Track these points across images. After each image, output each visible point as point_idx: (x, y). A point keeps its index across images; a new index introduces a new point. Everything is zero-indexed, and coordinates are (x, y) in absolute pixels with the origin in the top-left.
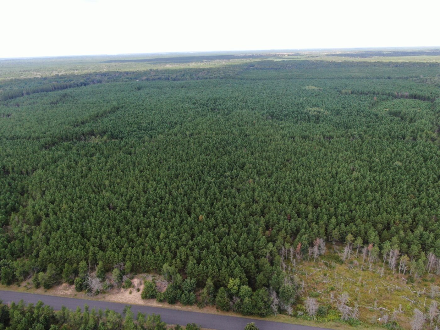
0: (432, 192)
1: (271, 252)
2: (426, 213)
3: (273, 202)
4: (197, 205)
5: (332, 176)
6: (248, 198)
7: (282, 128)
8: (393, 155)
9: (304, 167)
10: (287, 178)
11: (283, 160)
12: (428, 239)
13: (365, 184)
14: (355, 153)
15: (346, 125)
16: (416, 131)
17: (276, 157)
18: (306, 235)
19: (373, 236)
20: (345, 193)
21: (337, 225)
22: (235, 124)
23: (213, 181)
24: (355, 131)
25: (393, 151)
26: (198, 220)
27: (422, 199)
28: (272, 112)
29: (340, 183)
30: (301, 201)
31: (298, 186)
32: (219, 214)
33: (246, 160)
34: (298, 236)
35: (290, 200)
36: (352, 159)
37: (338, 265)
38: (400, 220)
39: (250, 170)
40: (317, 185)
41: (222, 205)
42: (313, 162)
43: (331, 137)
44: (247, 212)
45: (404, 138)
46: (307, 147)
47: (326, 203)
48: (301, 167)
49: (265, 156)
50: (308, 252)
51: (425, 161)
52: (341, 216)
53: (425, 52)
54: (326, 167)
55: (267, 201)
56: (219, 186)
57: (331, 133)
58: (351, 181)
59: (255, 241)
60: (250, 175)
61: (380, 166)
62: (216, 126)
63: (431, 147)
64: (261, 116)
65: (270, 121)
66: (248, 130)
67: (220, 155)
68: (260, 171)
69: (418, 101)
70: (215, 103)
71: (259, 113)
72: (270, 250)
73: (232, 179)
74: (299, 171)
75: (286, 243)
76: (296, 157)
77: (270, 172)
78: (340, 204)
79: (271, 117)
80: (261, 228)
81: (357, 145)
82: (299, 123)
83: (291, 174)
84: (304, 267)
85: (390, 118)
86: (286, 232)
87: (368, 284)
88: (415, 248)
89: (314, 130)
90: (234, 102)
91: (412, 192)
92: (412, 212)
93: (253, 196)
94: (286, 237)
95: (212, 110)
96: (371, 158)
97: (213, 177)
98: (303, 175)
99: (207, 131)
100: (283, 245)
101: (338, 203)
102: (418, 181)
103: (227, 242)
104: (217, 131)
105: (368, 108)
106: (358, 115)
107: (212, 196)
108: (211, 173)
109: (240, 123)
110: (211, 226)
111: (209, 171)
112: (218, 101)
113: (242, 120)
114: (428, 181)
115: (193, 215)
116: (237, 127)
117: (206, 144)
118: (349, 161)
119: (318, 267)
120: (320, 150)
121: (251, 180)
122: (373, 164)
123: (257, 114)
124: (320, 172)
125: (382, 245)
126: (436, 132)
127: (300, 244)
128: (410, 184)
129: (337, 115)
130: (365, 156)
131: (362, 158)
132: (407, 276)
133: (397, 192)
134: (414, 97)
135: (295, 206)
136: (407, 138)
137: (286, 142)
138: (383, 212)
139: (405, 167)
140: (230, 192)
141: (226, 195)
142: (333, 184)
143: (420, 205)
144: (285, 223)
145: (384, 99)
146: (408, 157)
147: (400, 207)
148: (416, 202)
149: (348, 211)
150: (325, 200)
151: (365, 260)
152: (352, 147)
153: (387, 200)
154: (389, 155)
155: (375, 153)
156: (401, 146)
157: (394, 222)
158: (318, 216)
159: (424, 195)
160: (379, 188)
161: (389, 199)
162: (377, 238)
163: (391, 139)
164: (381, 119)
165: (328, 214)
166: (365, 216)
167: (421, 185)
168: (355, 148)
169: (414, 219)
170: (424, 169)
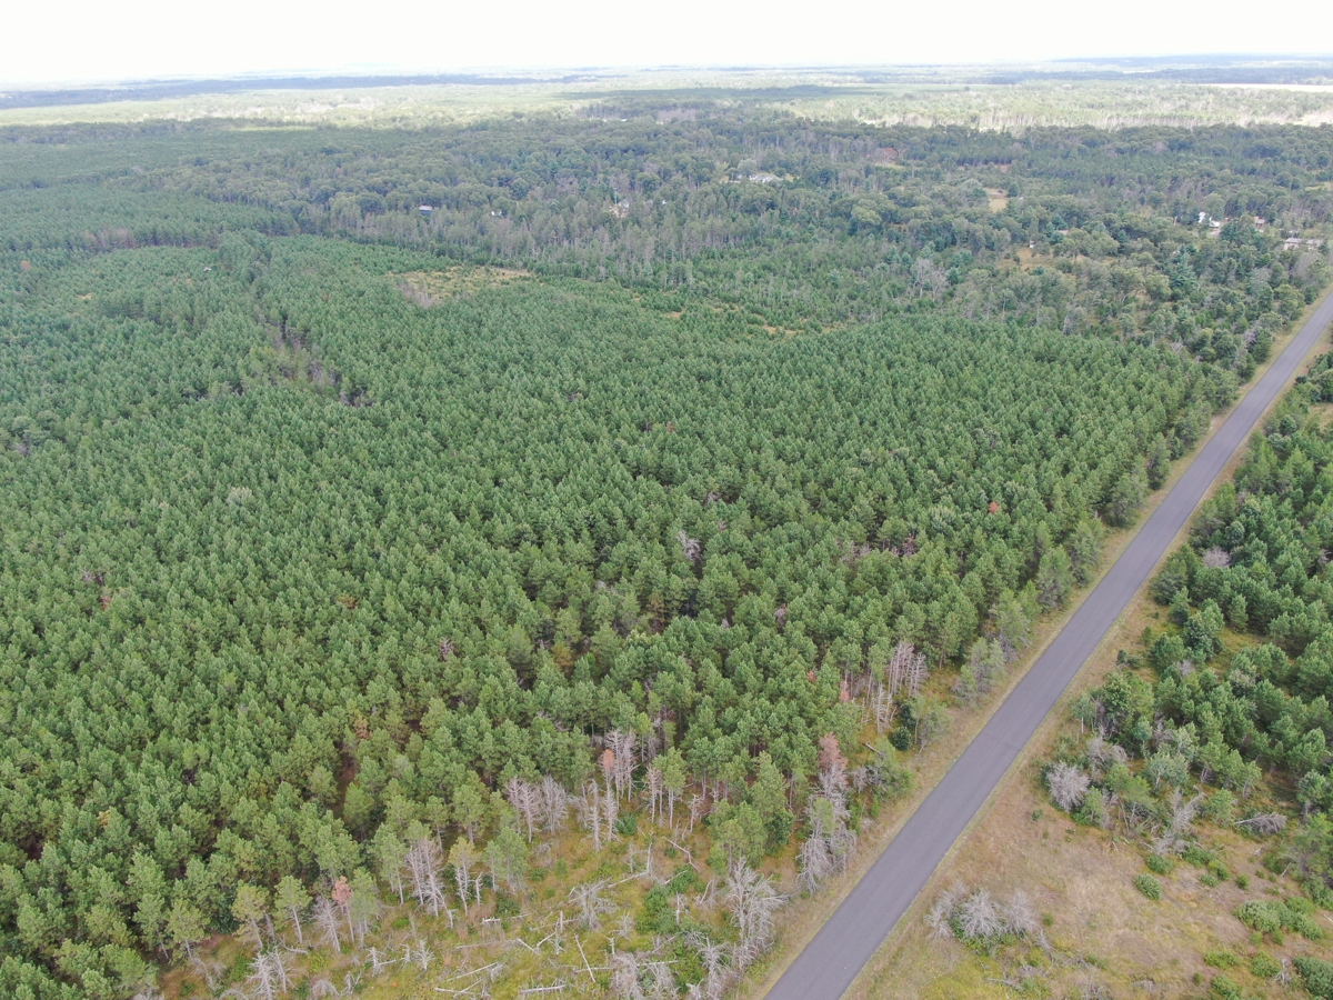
0: (391, 560)
5: (24, 648)
8: (206, 468)
12: (481, 736)
13: (177, 630)
14: (69, 508)
16: (227, 357)
19: (329, 842)
20: (121, 705)
21: (169, 878)
25: (198, 451)
27: (381, 595)
29: (75, 668)
36: (69, 537)
38: (367, 713)
45: (203, 392)
47: (69, 806)
51: (309, 453)
52: (162, 820)
58: (119, 638)
61: (188, 528)
63: (298, 402)
69: (170, 251)
78: (130, 774)
81: (56, 470)
85: (114, 327)
88: (468, 794)
91: (339, 584)
92: (382, 664)
96: (137, 504)
101: (120, 775)
102: (335, 538)
105: (18, 307)
118: (62, 551)
122: (161, 529)
125: (370, 850)
126: (283, 346)
128: (315, 556)
130: (111, 506)
131: (105, 518)
133: (298, 605)
134: (154, 239)
136: (213, 390)
139: (269, 495)
142: (49, 685)
143: (385, 620)
145: (60, 263)
146: (255, 459)
147: (338, 662)
148: (372, 617)
149: (179, 788)
150: (54, 783)
151: (343, 944)
152: (41, 486)
153: (285, 655)
154: (191, 473)
155: (142, 480)
156: (212, 427)
157: (352, 727)
158: (63, 888)
159: (376, 580)
160: (232, 619)
161: (287, 647)
162: (345, 838)
163: (165, 409)
164: (88, 338)
165: (107, 850)
166: (252, 770)
167: (348, 548)
168: (54, 482)
169: (399, 679)
170: (324, 484)
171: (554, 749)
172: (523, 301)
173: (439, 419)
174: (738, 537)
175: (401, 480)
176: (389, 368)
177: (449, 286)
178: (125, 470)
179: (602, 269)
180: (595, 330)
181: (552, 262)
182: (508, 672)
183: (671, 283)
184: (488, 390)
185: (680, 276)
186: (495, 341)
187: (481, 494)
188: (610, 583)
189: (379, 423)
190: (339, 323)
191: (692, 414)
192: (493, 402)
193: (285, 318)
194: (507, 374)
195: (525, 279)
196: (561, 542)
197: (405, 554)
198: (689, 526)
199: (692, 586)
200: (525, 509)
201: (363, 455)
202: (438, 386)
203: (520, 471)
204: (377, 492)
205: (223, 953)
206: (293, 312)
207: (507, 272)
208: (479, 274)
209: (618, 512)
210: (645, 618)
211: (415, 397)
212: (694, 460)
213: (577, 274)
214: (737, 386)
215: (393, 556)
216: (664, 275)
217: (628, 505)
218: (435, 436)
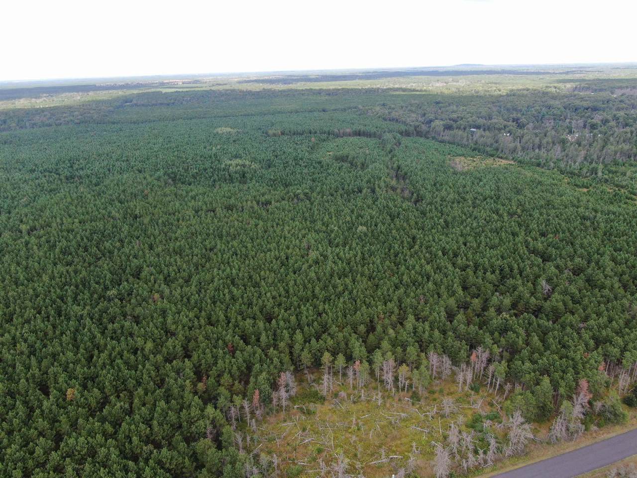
0: (411, 263)
1: (213, 422)
2: (412, 294)
3: (200, 327)
4: (60, 370)
5: (281, 263)
6: (156, 331)
7: (194, 198)
8: (354, 218)
9: (239, 256)
10: (216, 279)
11: (204, 250)
12: (424, 332)
13: (329, 268)
14: (306, 223)
15: (284, 182)
16: (372, 180)
17: (191, 248)
18: (264, 374)
19: (358, 348)
20: (305, 287)
21: (305, 342)
22: (113, 201)
23: (85, 312)
24: (298, 189)
25: (352, 212)
26: (64, 400)
27: (403, 274)
28: (172, 173)
29: (295, 273)
30: (245, 314)
31: (235, 290)
32: (107, 377)
33: (142, 260)
34: (252, 379)
35: (226, 317)
36: (303, 232)
37: (318, 405)
38: (384, 313)
39: (152, 277)
40: (263, 283)
41: (110, 355)
42: (249, 245)
43: (268, 203)
44: (159, 358)
45: (361, 192)
46: (236, 223)
47: (283, 311)
48: (234, 257)
49: (174, 248)
50: (271, 401)
51: (392, 220)
52: (308, 325)
53: (357, 76)
54: (270, 250)
55: (190, 329)
56: (100, 320)
57: (266, 197)
58: (310, 266)
59: (181, 410)
60: (153, 286)
61: (341, 236)
62: (79, 208)
63: (394, 200)
64: (155, 182)
65: (172, 188)
66: (138, 207)
67: (92, 260)
68: (169, 276)
69: (364, 139)
70: (72, 167)
71: (151, 176)
72: (211, 419)
73: (121, 300)
74: (232, 264)
75: (235, 396)
76: (223, 241)
77: (185, 274)
78: (302, 307)
79: (173, 180)
80: (188, 381)
81: (305, 209)
82: (218, 187)
83: (220, 272)
84: (270, 427)
85: (336, 165)
86: (232, 376)
87: (366, 423)
88: (412, 350)
89: (242, 195)
90: (105, 163)
91: (388, 267)
92: (395, 298)
93: (164, 323)
94: (233, 385)
95: (67, 179)
96: (327, 226)
97: (85, 305)
98: (239, 270)
99: (61, 219)
100: (232, 401)
101: (299, 307)
102: (392, 251)
103: (130, 430)
104: (82, 217)
105: (307, 154)
106: (296, 164)
107: (89, 344)
108: (79, 297)
109: (122, 197)
110: (94, 405)
111: (76, 295)
112: (78, 163)
113: (124, 191)
114: (403, 247)
115: (54, 392)
116: (119, 205)
117: (64, 243)
118: (300, 236)
119: (291, 419)
120: (256, 225)
121: (157, 296)
122: (333, 235)
123: (150, 180)
124: (264, 260)
125: (371, 357)
126: (394, 179)
127: (257, 392)
128: (383, 256)
129: (269, 167)
130: (319, 225)
131: (316, 228)
132: (410, 394)
133: (371, 271)
134: (358, 134)
135: (236, 326)
136: (364, 191)
137: (203, 219)
138: (361, 306)
139: (372, 231)
140: (122, 327)
141: (115, 333)
142: (286, 276)
143: (401, 284)
144: (227, 361)
145: (324, 140)
146: (372, 218)
147: (380, 293)
148: (397, 281)
149: (315, 316)
150: (280, 305)
151: (353, 386)
152: (299, 214)
153: (362, 286)
154: (348, 218)
155: (331, 218)
156: (360, 204)
157: (378, 317)
158: (275, 335)
159: (403, 268)
160: (347, 269)
161: (363, 283)
162: (363, 349)
163: (345, 195)
164: (327, 167)
165: (289, 328)
166: (340, 318)
167: (396, 256)
168: (303, 214)
169: (400, 306)
170: (394, 231)
171: (452, 346)
172: (505, 173)
173: (448, 215)
174: (573, 289)
175: (424, 235)
176: (434, 193)
177: (474, 164)
178: (327, 213)
179: (552, 165)
180: (536, 191)
181: (527, 159)
182: (443, 314)
183: (588, 174)
184: (474, 207)
185: (594, 171)
186: (484, 188)
187: (455, 247)
188: (502, 294)
189: (423, 213)
190: (420, 173)
191: (571, 234)
192: (475, 213)
193: (399, 168)
194: (485, 202)
195: (511, 165)
196: (485, 273)
197: (417, 262)
198: (549, 280)
199: (541, 304)
200: (473, 257)
201: (412, 223)
202: (453, 203)
203: (476, 241)
204: (414, 238)
205: (316, 374)
206: (403, 166)
207: (503, 161)
208: (489, 161)
209: (516, 266)
210: (512, 311)
211: (441, 205)
212: (564, 252)
213: (539, 165)
214: (602, 225)
215: (411, 262)
216: (585, 170)
217: (522, 265)
218: (445, 222)
